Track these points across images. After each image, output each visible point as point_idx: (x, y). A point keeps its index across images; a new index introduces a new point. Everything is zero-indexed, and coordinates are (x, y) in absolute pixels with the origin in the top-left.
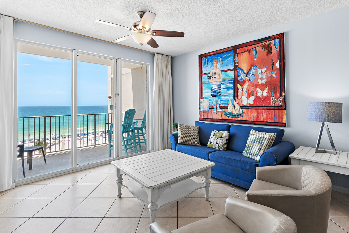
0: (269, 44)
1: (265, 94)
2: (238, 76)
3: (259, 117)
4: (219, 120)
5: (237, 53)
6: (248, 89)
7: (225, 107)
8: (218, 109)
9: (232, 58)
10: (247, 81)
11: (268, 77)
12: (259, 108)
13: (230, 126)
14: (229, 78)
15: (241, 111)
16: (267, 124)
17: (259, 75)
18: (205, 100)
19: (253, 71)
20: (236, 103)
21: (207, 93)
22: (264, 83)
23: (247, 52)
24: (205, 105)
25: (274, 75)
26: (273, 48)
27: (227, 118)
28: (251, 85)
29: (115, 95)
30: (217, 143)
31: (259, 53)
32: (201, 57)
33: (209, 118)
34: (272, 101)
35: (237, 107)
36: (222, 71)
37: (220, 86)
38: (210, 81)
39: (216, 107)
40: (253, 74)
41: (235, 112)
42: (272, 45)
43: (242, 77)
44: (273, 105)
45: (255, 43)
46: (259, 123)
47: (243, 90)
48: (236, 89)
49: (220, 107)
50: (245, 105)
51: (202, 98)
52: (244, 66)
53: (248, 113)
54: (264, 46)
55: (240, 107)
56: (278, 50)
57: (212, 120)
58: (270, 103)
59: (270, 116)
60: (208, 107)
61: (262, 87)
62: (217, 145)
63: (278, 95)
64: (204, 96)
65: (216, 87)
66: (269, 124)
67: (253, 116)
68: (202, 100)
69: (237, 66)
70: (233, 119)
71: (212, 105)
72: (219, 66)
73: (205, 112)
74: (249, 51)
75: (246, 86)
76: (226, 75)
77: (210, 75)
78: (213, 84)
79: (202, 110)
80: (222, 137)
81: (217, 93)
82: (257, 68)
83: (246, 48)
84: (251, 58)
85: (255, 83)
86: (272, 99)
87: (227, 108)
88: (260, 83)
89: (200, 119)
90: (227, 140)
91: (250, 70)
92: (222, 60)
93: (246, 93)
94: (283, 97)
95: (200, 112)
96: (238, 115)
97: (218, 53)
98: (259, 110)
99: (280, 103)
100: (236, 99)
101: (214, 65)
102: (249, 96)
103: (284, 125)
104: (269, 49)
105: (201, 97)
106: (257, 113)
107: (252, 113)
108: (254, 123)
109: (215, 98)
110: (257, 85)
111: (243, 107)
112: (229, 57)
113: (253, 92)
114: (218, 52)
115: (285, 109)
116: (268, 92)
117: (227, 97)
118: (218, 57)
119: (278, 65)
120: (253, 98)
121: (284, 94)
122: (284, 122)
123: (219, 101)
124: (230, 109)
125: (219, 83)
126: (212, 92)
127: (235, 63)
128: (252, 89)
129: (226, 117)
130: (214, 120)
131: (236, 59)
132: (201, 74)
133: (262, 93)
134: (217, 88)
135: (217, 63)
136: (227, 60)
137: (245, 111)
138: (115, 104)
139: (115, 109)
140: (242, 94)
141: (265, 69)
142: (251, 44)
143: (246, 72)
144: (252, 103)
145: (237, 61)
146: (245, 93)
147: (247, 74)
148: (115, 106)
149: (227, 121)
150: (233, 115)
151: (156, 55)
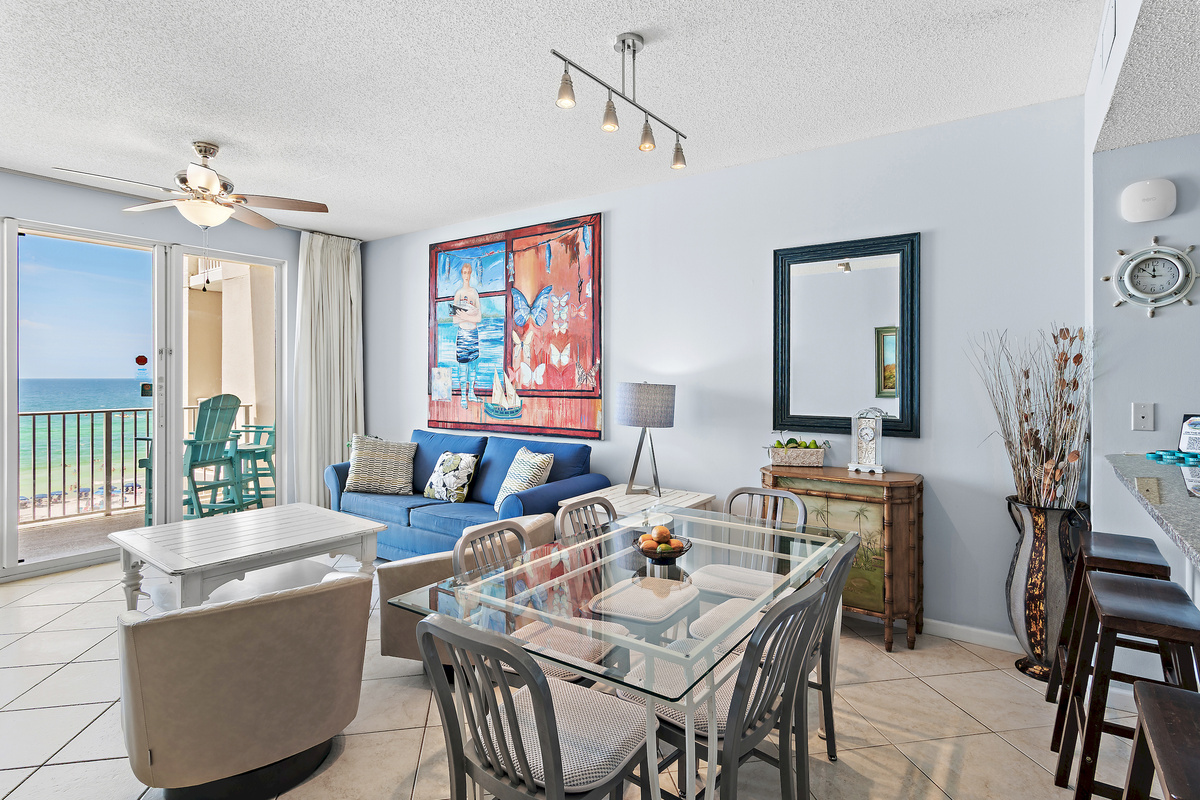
0: (575, 237)
1: (565, 360)
2: (514, 310)
3: (552, 418)
4: (473, 426)
5: (512, 252)
6: (533, 345)
7: (485, 391)
8: (472, 394)
9: (502, 261)
10: (531, 326)
11: (571, 318)
12: (553, 394)
13: (486, 439)
14: (494, 313)
15: (517, 402)
16: (567, 433)
17: (555, 310)
18: (442, 370)
19: (542, 301)
20: (508, 382)
21: (448, 352)
22: (564, 332)
23: (533, 251)
24: (443, 384)
25: (582, 314)
26: (582, 247)
27: (490, 420)
28: (539, 334)
29: (161, 352)
30: (444, 485)
31: (556, 257)
32: (435, 250)
33: (451, 420)
34: (577, 377)
35: (511, 390)
36: (482, 295)
37: (475, 334)
38: (455, 319)
39: (467, 391)
40: (544, 307)
41: (506, 405)
42: (580, 240)
43: (522, 313)
44: (579, 388)
45: (548, 230)
46: (552, 432)
47: (523, 348)
48: (509, 344)
49: (475, 391)
50: (527, 385)
51: (435, 366)
52: (526, 286)
53: (532, 404)
54: (564, 241)
55: (517, 391)
56: (590, 252)
57: (458, 426)
58: (573, 381)
59: (573, 415)
60: (448, 390)
61: (562, 340)
62: (444, 489)
63: (589, 362)
64: (440, 360)
65: (466, 335)
66: (571, 433)
67: (542, 413)
68: (435, 370)
69: (512, 283)
70: (503, 422)
72: (474, 279)
73: (442, 404)
74: (537, 248)
75: (529, 336)
76: (489, 307)
77: (454, 303)
78: (459, 328)
79: (435, 398)
80: (458, 469)
81: (470, 353)
82: (551, 293)
83: (532, 240)
84: (540, 267)
85: (546, 330)
86: (578, 372)
87: (488, 393)
88: (556, 332)
89: (432, 423)
90: (468, 477)
91: (537, 297)
92: (481, 265)
93: (528, 354)
94: (597, 369)
95: (431, 404)
96: (515, 412)
97: (474, 244)
98: (553, 400)
99: (591, 383)
100: (509, 370)
101: (465, 276)
102: (535, 362)
103: (597, 435)
104: (572, 245)
105: (433, 362)
106: (550, 406)
107: (540, 406)
108: (544, 431)
109: (464, 366)
110: (550, 338)
111: (523, 393)
112: (496, 258)
113: (542, 352)
114: (473, 242)
115: (600, 397)
116: (571, 357)
117: (491, 365)
118: (472, 254)
119: (588, 291)
120: (542, 368)
121: (598, 362)
122: (598, 428)
123: (473, 374)
124: (497, 398)
125: (473, 327)
126: (459, 350)
127: (507, 277)
128: (541, 345)
129: (488, 416)
130: (463, 427)
131: (511, 265)
132: (434, 298)
133: (560, 357)
134: (470, 339)
135: (470, 273)
136: (491, 266)
137: (526, 400)
138: (160, 379)
139: (160, 395)
140: (522, 360)
141: (565, 298)
142: (540, 230)
143: (530, 303)
144: (540, 381)
145: (512, 272)
146: (527, 354)
147: (532, 307)
148: (160, 387)
149: (490, 428)
150: (502, 411)
151: (305, 236)
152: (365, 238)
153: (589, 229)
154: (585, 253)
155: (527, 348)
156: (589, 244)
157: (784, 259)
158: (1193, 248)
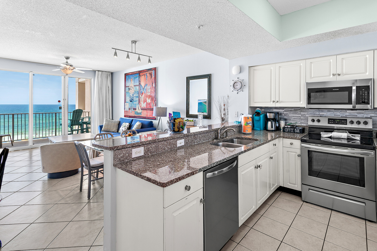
0: (151, 73)
1: (150, 102)
2: (140, 89)
4: (133, 117)
5: (140, 76)
6: (144, 98)
8: (132, 109)
9: (138, 78)
10: (143, 93)
11: (151, 92)
12: (147, 109)
13: (133, 120)
14: (137, 90)
15: (140, 111)
16: (150, 118)
17: (148, 90)
18: (127, 103)
19: (145, 88)
20: (139, 106)
21: (128, 99)
22: (149, 95)
23: (144, 76)
25: (153, 91)
27: (136, 115)
28: (145, 95)
29: (63, 99)
30: (122, 130)
31: (148, 77)
32: (126, 75)
33: (128, 115)
35: (140, 109)
38: (129, 91)
42: (152, 73)
43: (142, 90)
44: (152, 108)
45: (147, 71)
48: (139, 97)
49: (133, 108)
50: (143, 107)
52: (143, 84)
54: (149, 74)
56: (154, 76)
57: (130, 117)
58: (151, 106)
59: (151, 114)
60: (128, 108)
61: (149, 97)
63: (154, 102)
64: (127, 101)
65: (131, 95)
67: (146, 114)
68: (125, 104)
70: (138, 116)
71: (130, 108)
72: (133, 82)
73: (127, 112)
74: (144, 75)
75: (143, 96)
77: (129, 88)
79: (125, 110)
80: (125, 126)
81: (132, 100)
82: (147, 86)
83: (144, 73)
84: (145, 79)
86: (152, 104)
89: (125, 116)
90: (128, 128)
91: (145, 87)
95: (125, 112)
96: (140, 113)
97: (133, 74)
100: (139, 104)
101: (131, 81)
102: (144, 102)
103: (155, 119)
104: (151, 74)
105: (125, 102)
106: (147, 112)
107: (145, 112)
108: (146, 118)
109: (131, 103)
110: (147, 96)
111: (142, 109)
112: (137, 77)
113: (145, 100)
117: (136, 102)
118: (133, 76)
119: (154, 85)
121: (156, 102)
123: (133, 105)
124: (137, 110)
125: (133, 93)
126: (130, 99)
127: (139, 82)
131: (140, 79)
132: (125, 86)
136: (136, 79)
137: (142, 111)
138: (63, 106)
139: (63, 109)
140: (142, 101)
141: (150, 87)
142: (145, 71)
143: (143, 88)
144: (145, 106)
148: (63, 107)
149: (136, 117)
150: (138, 113)
151: (97, 72)
152: (112, 72)
153: (154, 71)
154: (153, 77)
155: (143, 98)
156: (154, 75)
157: (189, 79)
158: (243, 80)
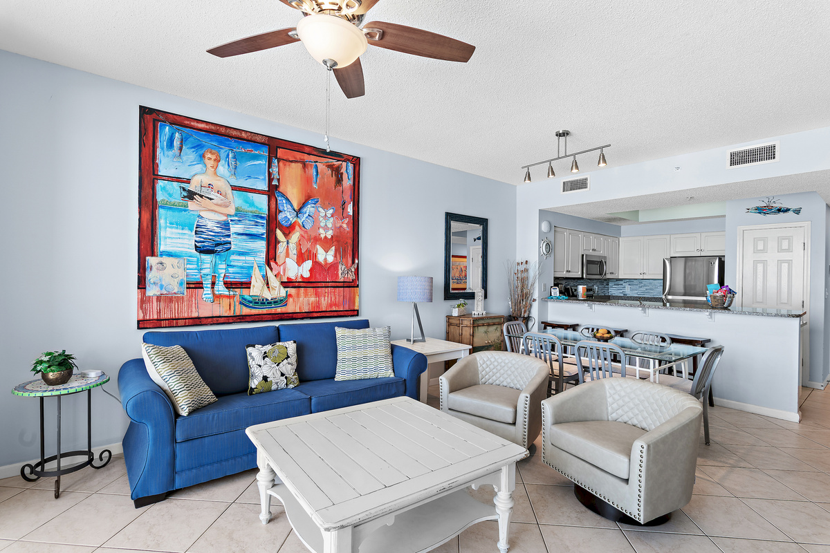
0: (339, 168)
1: (330, 259)
2: (278, 211)
3: (318, 303)
4: (222, 320)
5: (276, 158)
6: (299, 244)
7: (242, 283)
8: (221, 288)
10: (297, 228)
11: (335, 227)
12: (319, 285)
13: (278, 329)
14: (254, 209)
15: (283, 292)
16: (332, 314)
17: (321, 219)
18: (165, 259)
19: (309, 209)
20: (271, 275)
22: (329, 237)
23: (300, 165)
24: (170, 277)
25: (345, 226)
26: (345, 176)
27: (246, 311)
28: (306, 236)
31: (323, 177)
32: (153, 116)
33: (186, 315)
34: (340, 272)
35: (274, 282)
36: (234, 188)
37: (226, 226)
38: (191, 205)
39: (213, 284)
40: (311, 214)
41: (268, 295)
42: (343, 170)
43: (286, 215)
44: (342, 280)
45: (315, 153)
46: (318, 315)
47: (288, 246)
48: (273, 241)
49: (225, 283)
50: (294, 278)
51: (153, 254)
52: (292, 190)
53: (298, 295)
54: (330, 166)
55: (282, 283)
56: (351, 182)
57: (198, 321)
58: (337, 275)
59: (337, 300)
60: (181, 284)
61: (326, 243)
63: (350, 261)
65: (211, 225)
66: (335, 314)
67: (308, 301)
68: (151, 260)
69: (277, 187)
70: (265, 311)
72: (223, 169)
73: (167, 299)
74: (305, 165)
75: (295, 237)
76: (246, 201)
78: (200, 216)
79: (152, 291)
81: (217, 245)
82: (318, 205)
83: (299, 156)
84: (308, 181)
85: (313, 235)
86: (341, 268)
87: (247, 285)
88: (323, 236)
89: (144, 323)
92: (234, 157)
93: (295, 252)
94: (356, 266)
96: (276, 302)
97: (222, 133)
98: (319, 290)
99: (351, 277)
100: (272, 264)
101: (210, 162)
102: (301, 259)
103: (356, 313)
105: (147, 250)
106: (317, 295)
107: (306, 295)
108: (311, 315)
109: (207, 258)
110: (317, 240)
111: (287, 284)
112: (256, 157)
113: (309, 251)
114: (223, 130)
115: (358, 286)
116: (335, 256)
118: (221, 143)
119: (350, 210)
120: (308, 264)
121: (357, 261)
122: (356, 308)
123: (224, 266)
124: (257, 289)
125: (224, 218)
126: (197, 239)
127: (270, 180)
128: (309, 245)
129: (244, 308)
130: (205, 321)
131: (273, 168)
132: (151, 173)
133: (326, 256)
134: (218, 230)
135: (217, 161)
136: (250, 163)
137: (292, 291)
140: (287, 255)
141: (331, 211)
142: (307, 150)
143: (296, 208)
144: (307, 275)
145: (276, 176)
146: (293, 251)
147: (298, 212)
149: (248, 319)
150: (264, 302)
153: (350, 166)
154: (347, 182)
155: (293, 246)
156: (351, 177)
